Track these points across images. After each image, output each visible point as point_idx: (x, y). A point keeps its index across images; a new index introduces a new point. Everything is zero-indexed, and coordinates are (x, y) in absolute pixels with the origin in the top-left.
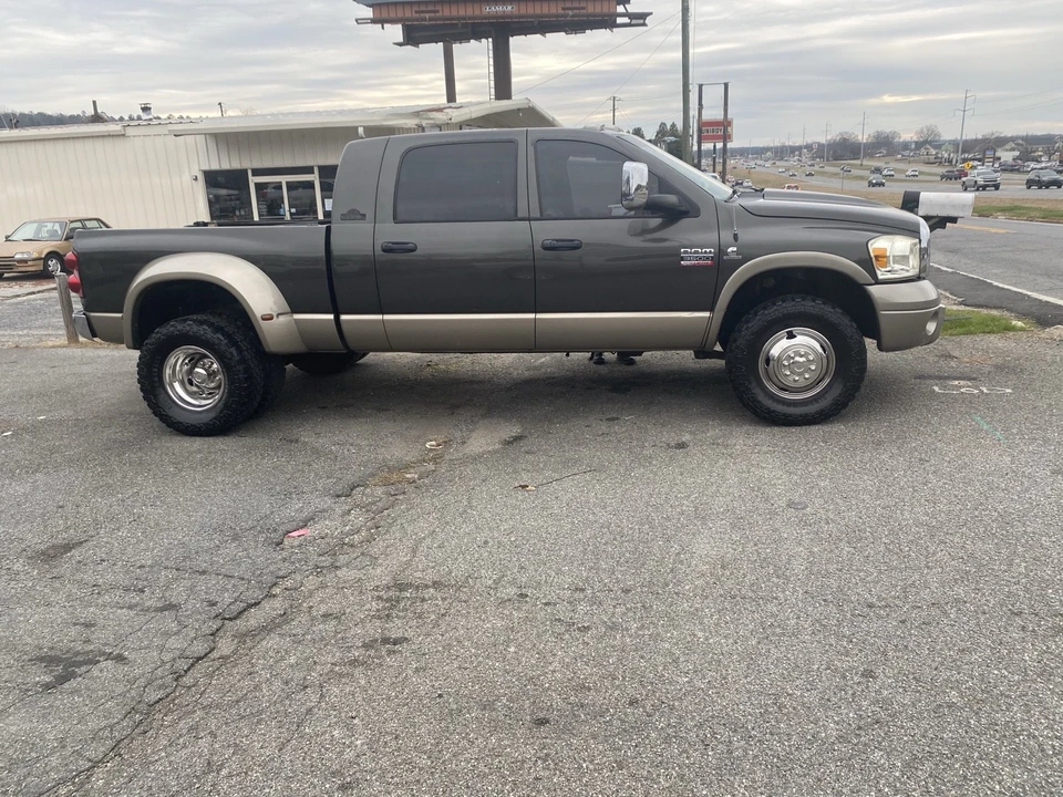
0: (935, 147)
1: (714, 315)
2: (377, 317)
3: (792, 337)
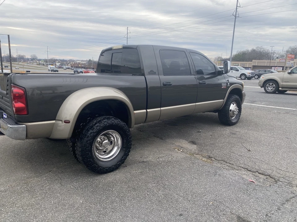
0: (38, 60)
1: (225, 100)
2: (159, 109)
3: (233, 104)
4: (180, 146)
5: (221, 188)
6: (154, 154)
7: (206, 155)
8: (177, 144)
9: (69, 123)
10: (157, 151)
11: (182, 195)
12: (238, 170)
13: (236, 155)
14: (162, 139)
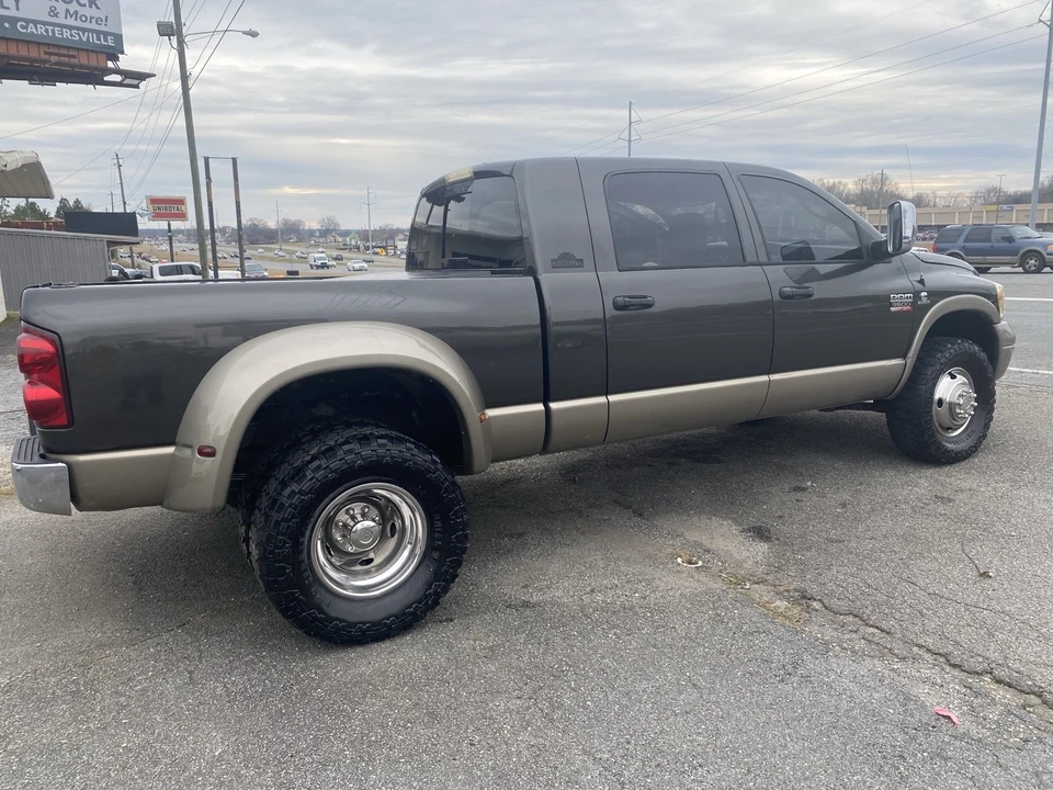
0: (340, 235)
1: (909, 361)
2: (601, 400)
3: (953, 377)
4: (700, 545)
5: (784, 736)
6: (581, 574)
7: (792, 588)
8: (693, 536)
9: (212, 454)
10: (601, 563)
11: (606, 756)
12: (903, 659)
13: (920, 594)
14: (641, 515)
